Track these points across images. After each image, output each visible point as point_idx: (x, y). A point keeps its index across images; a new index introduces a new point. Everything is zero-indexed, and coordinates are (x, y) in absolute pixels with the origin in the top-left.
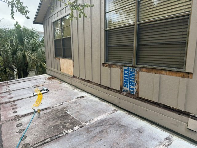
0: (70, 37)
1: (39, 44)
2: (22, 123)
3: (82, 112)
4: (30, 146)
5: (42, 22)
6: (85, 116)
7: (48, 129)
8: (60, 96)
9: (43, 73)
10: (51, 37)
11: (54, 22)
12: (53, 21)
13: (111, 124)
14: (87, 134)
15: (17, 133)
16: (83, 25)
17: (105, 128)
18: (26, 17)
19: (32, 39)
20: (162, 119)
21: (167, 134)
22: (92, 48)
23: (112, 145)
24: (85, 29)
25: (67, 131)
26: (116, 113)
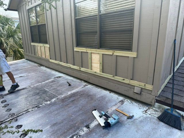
0: (45, 24)
1: (15, 30)
2: (6, 100)
3: (59, 88)
4: (15, 115)
5: (16, 9)
6: (61, 91)
7: (29, 103)
8: (39, 77)
9: (21, 59)
10: (27, 24)
11: (28, 10)
12: (28, 8)
13: (82, 95)
14: (62, 104)
15: (2, 107)
16: (56, 14)
17: (77, 98)
18: (4, 9)
19: (7, 25)
20: (118, 88)
21: (121, 98)
22: (65, 34)
23: (81, 108)
24: (58, 17)
25: (46, 103)
26: (86, 87)
